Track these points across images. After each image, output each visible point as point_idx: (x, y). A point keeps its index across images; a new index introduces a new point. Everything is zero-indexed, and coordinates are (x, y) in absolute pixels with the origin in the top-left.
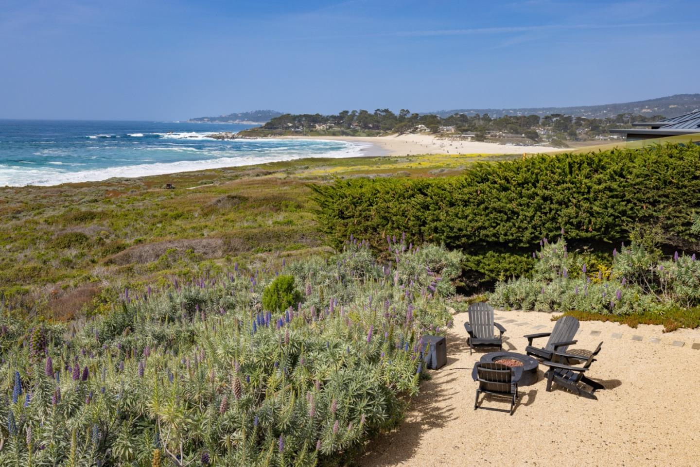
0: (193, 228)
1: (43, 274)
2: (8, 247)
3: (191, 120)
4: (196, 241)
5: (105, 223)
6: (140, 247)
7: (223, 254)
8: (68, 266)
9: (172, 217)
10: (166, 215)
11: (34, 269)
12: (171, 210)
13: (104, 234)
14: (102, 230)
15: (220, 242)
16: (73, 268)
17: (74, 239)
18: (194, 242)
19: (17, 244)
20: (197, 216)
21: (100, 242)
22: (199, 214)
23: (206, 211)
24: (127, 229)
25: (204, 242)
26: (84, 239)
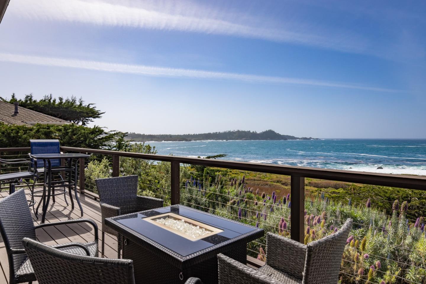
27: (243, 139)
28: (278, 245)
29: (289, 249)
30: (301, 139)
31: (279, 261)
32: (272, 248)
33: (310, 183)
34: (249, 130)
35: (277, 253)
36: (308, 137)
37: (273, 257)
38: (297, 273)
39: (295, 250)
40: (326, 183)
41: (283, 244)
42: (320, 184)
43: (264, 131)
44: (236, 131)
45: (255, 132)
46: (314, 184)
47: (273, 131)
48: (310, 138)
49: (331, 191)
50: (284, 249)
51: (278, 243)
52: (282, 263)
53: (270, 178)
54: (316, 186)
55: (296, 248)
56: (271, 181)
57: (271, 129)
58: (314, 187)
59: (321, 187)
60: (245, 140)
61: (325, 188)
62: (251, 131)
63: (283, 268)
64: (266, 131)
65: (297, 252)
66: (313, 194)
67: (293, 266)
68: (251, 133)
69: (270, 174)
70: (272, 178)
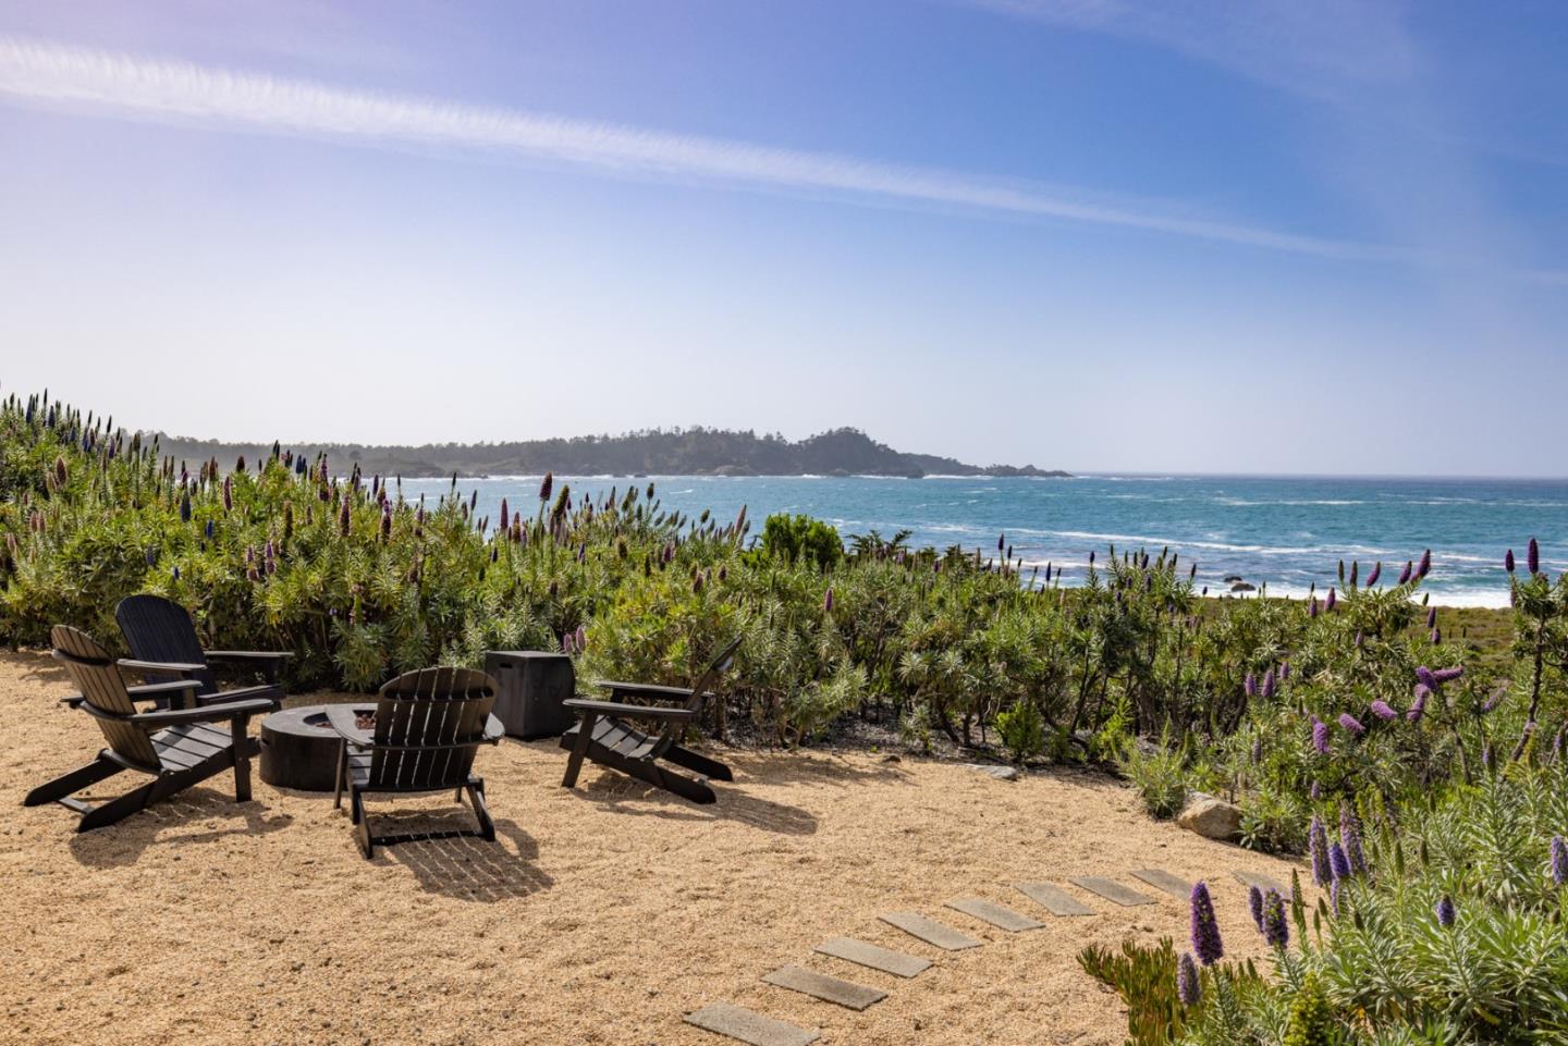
27: (716, 472)
30: (989, 471)
36: (1019, 465)
43: (820, 434)
47: (861, 433)
57: (850, 426)
62: (760, 435)
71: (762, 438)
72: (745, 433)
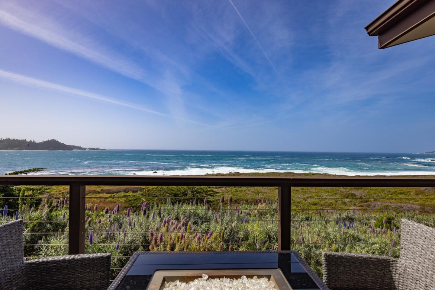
0: (407, 199)
1: (334, 205)
2: (326, 194)
3: (425, 153)
4: (404, 204)
5: (366, 191)
6: (375, 202)
7: (419, 213)
8: (344, 204)
9: (399, 193)
10: (396, 192)
11: (331, 203)
12: (399, 190)
13: (364, 195)
14: (363, 194)
15: (418, 207)
16: (346, 205)
17: (350, 195)
18: (403, 205)
19: (329, 194)
20: (412, 194)
21: (361, 198)
22: (414, 194)
23: (418, 193)
24: (374, 195)
25: (409, 205)
26: (354, 196)
27: (15, 149)
28: (339, 263)
29: (352, 263)
30: (88, 149)
31: (341, 280)
32: (333, 268)
33: (102, 190)
34: (24, 139)
35: (339, 272)
36: (95, 148)
37: (335, 278)
38: (361, 285)
39: (359, 263)
40: (117, 188)
41: (345, 260)
42: (112, 190)
43: (45, 140)
44: (4, 139)
45: (32, 141)
46: (106, 191)
47: (57, 140)
48: (98, 149)
49: (122, 195)
50: (347, 265)
51: (339, 261)
52: (345, 281)
53: (58, 190)
54: (108, 192)
55: (360, 260)
56: (59, 193)
57: (54, 139)
58: (107, 193)
59: (113, 193)
60: (18, 150)
61: (117, 193)
62: (28, 140)
63: (346, 286)
64: (48, 140)
65: (360, 263)
66: (107, 200)
67: (357, 280)
68: (28, 142)
69: (56, 186)
70: (59, 190)
71: (29, 141)
72: (23, 140)
